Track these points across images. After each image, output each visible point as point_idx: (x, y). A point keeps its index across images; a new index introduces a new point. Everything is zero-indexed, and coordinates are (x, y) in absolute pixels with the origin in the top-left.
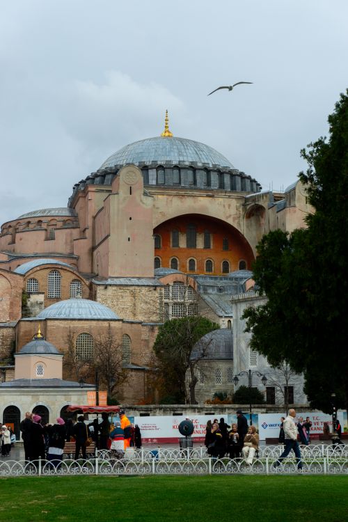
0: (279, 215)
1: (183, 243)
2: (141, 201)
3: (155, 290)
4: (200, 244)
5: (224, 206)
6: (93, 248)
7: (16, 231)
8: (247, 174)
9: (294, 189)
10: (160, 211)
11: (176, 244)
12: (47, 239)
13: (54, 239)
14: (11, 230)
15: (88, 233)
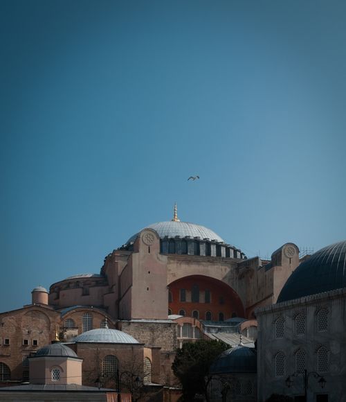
0: (267, 273)
1: (189, 299)
2: (158, 258)
3: (170, 326)
4: (202, 299)
5: (222, 270)
6: (119, 300)
7: (60, 289)
8: (237, 248)
9: (281, 252)
10: (171, 272)
11: (183, 298)
12: (83, 295)
13: (88, 295)
14: (56, 289)
15: (115, 289)
